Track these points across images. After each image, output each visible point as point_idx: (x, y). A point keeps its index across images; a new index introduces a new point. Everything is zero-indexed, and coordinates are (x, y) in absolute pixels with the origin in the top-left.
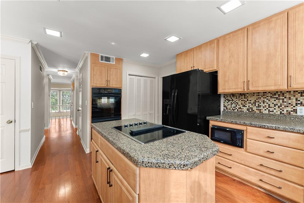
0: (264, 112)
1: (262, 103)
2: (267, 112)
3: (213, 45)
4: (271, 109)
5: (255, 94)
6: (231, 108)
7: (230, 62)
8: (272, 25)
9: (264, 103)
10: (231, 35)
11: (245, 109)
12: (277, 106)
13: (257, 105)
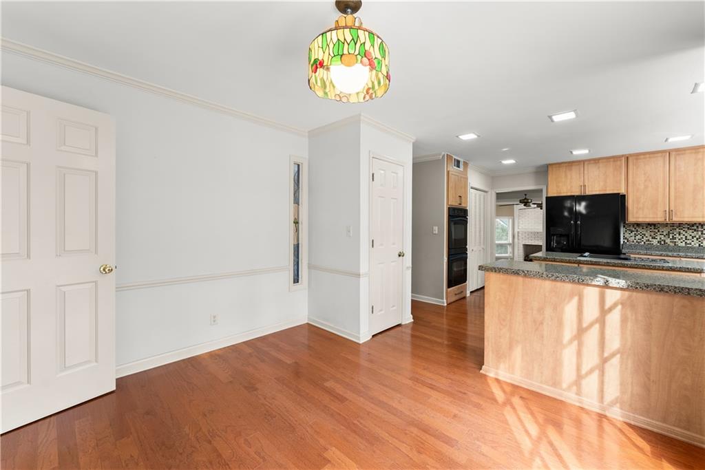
0: (680, 245)
1: (677, 235)
2: (683, 244)
3: (619, 163)
4: (688, 242)
5: (669, 225)
6: (635, 241)
7: (646, 187)
8: (700, 156)
9: (679, 235)
10: (648, 156)
11: (655, 242)
12: (695, 238)
13: (671, 237)
